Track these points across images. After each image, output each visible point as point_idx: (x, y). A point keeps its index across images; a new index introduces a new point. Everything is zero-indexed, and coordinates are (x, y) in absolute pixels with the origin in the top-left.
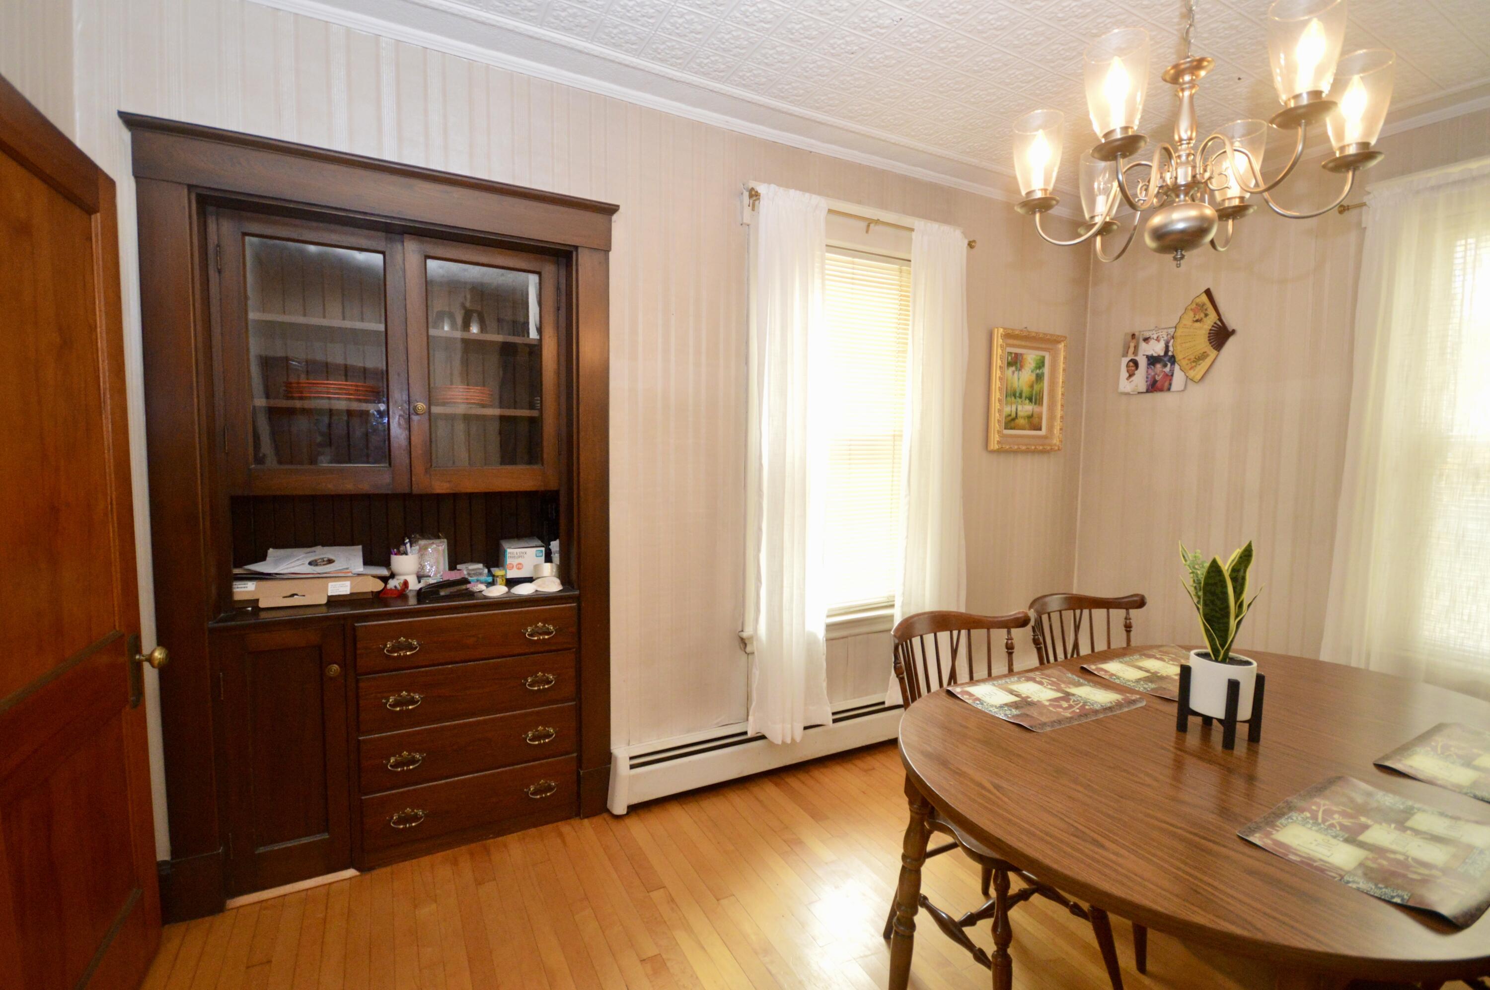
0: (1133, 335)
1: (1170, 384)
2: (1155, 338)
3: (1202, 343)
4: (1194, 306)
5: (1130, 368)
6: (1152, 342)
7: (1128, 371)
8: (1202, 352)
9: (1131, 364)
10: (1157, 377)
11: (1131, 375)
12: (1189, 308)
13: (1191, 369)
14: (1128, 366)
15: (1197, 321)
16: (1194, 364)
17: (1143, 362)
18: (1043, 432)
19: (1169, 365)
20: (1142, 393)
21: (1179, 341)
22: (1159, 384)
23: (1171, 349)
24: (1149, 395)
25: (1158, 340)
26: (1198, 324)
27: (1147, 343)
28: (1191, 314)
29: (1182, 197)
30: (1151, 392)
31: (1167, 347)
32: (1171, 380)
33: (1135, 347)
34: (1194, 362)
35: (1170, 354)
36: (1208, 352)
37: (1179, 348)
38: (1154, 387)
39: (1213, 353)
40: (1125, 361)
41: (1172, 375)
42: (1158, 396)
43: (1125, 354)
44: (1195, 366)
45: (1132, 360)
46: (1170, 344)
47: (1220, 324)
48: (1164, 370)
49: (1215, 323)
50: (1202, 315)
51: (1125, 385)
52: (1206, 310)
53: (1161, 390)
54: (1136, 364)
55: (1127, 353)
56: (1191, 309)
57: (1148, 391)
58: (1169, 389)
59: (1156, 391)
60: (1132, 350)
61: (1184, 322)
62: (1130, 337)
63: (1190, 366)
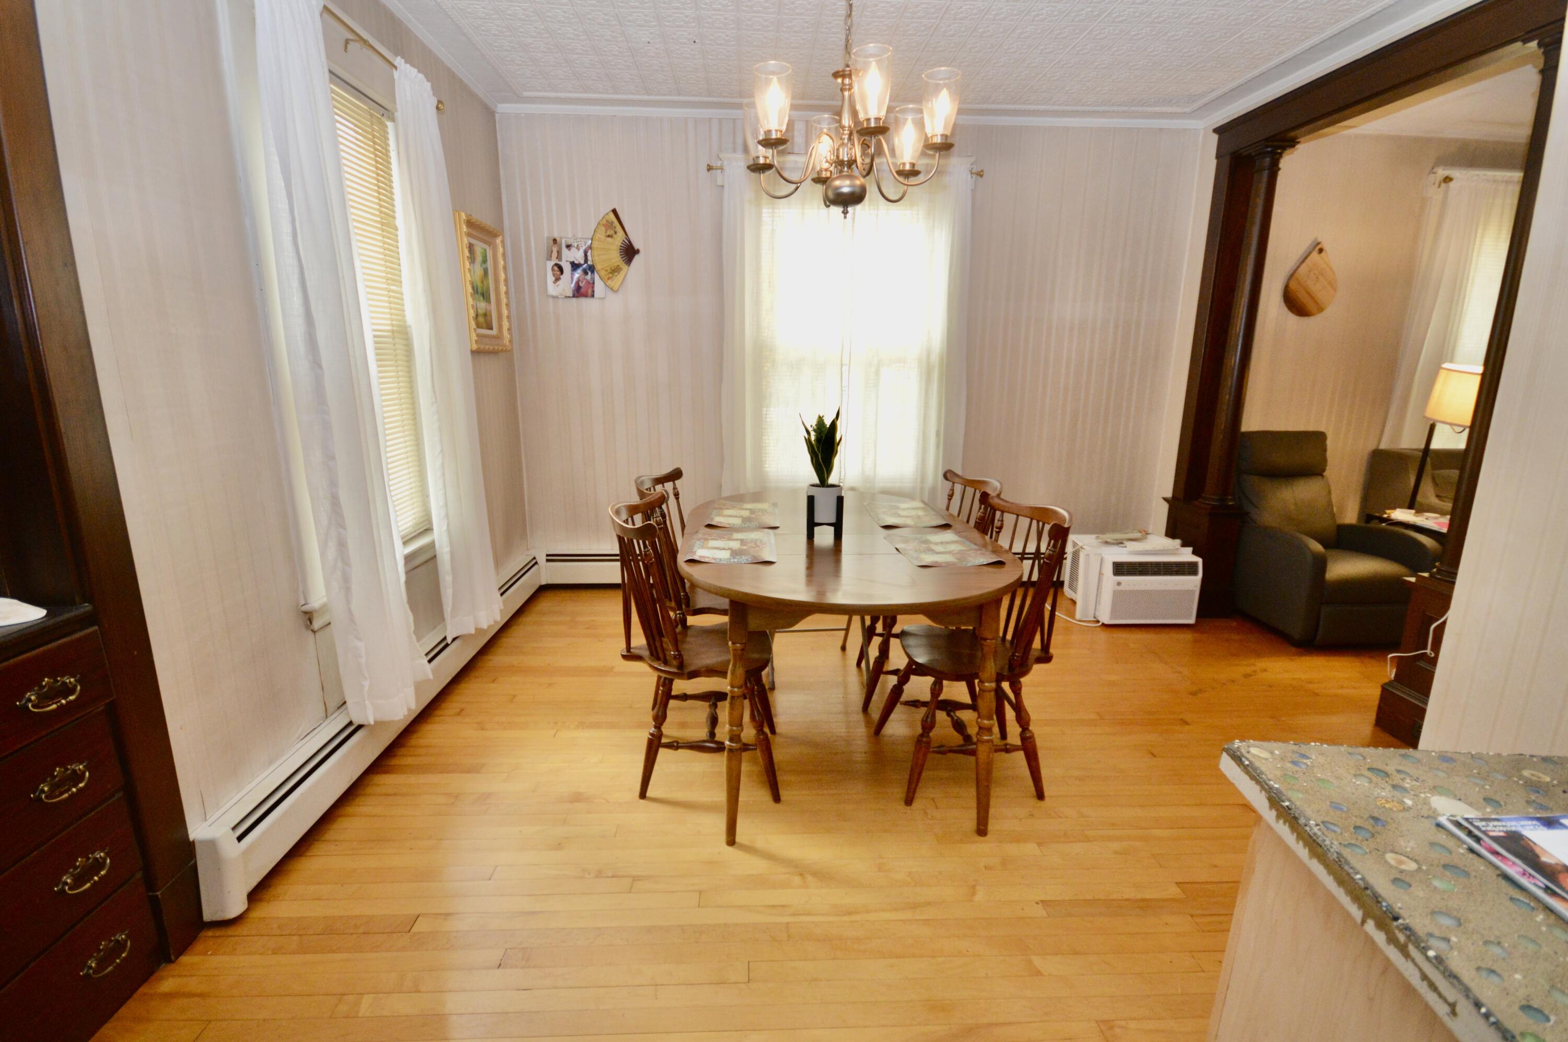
0: (555, 241)
1: (593, 291)
2: (576, 246)
3: (615, 257)
4: (605, 222)
5: (555, 272)
6: (573, 249)
7: (554, 275)
8: (616, 265)
9: (556, 268)
10: (580, 283)
11: (557, 279)
12: (601, 223)
13: (609, 278)
14: (553, 269)
15: (609, 236)
16: (610, 275)
17: (567, 268)
18: (494, 332)
19: (589, 273)
20: (569, 297)
21: (596, 252)
22: (583, 290)
23: (589, 258)
24: (574, 299)
25: (578, 248)
26: (609, 239)
27: (569, 250)
28: (603, 229)
29: (846, 169)
30: (577, 297)
31: (586, 256)
32: (593, 287)
33: (558, 252)
34: (611, 273)
35: (589, 263)
36: (621, 266)
37: (596, 258)
38: (579, 292)
39: (624, 267)
40: (550, 264)
41: (594, 283)
42: (583, 301)
43: (549, 258)
44: (612, 277)
45: (556, 265)
46: (589, 254)
47: (627, 241)
48: (586, 277)
49: (624, 241)
50: (612, 232)
51: (552, 289)
52: (615, 227)
53: (585, 295)
54: (561, 269)
55: (551, 257)
56: (603, 225)
57: (574, 296)
58: (593, 296)
59: (581, 296)
60: (555, 254)
61: (598, 235)
62: (552, 242)
63: (607, 276)
